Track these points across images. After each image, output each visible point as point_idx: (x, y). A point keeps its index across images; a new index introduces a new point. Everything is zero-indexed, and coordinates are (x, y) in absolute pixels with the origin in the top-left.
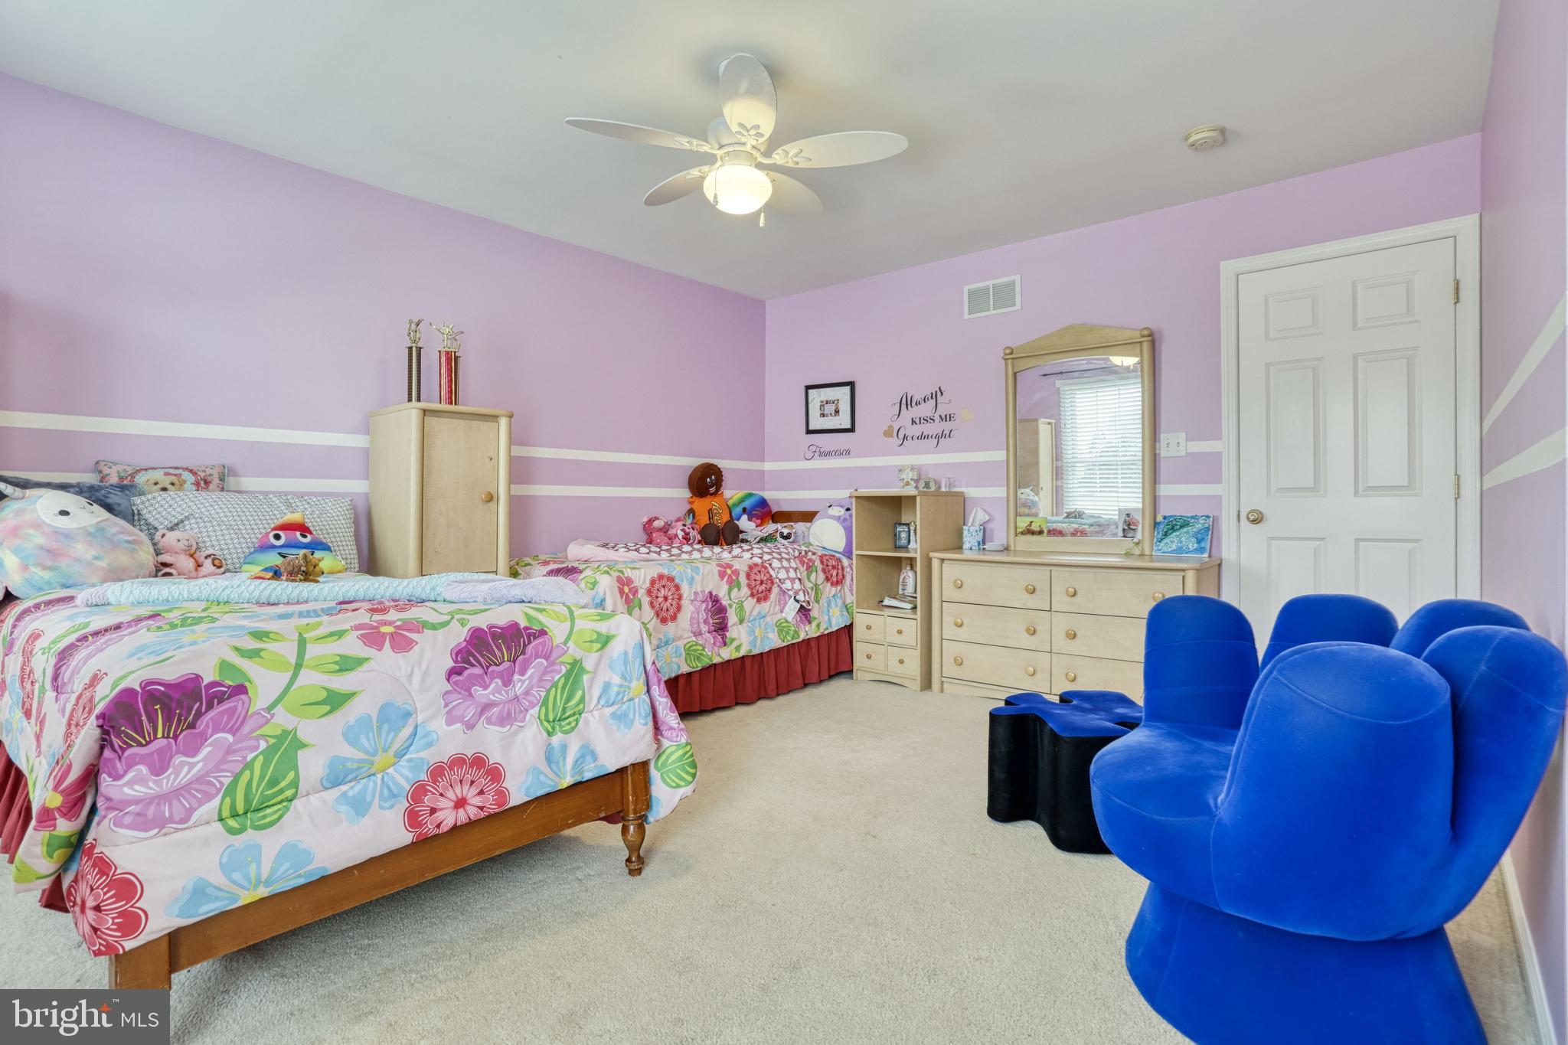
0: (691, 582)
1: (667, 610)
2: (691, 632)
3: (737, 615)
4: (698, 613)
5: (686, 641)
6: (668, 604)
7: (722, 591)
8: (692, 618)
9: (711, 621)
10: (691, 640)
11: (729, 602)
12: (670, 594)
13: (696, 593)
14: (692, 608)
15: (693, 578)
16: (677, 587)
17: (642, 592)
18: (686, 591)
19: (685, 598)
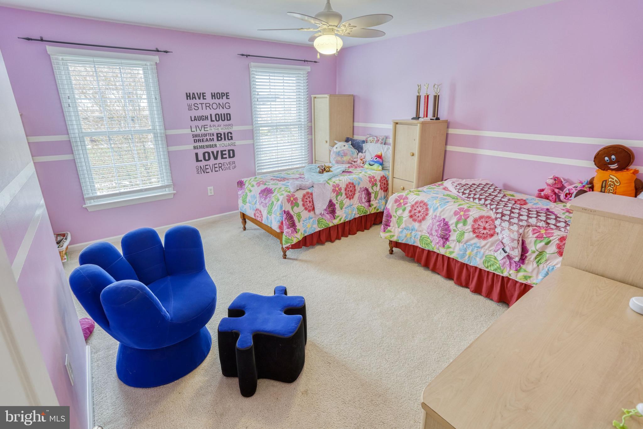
0: (435, 210)
1: (418, 217)
2: (427, 231)
3: (457, 237)
4: (433, 225)
5: (424, 234)
6: (420, 214)
7: (452, 222)
8: (429, 226)
9: (440, 232)
10: (426, 235)
11: (455, 228)
12: (422, 211)
13: (436, 216)
14: (431, 221)
15: (437, 208)
16: (427, 209)
17: (409, 204)
18: (431, 212)
19: (429, 215)
